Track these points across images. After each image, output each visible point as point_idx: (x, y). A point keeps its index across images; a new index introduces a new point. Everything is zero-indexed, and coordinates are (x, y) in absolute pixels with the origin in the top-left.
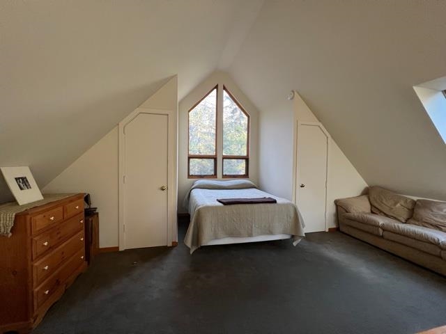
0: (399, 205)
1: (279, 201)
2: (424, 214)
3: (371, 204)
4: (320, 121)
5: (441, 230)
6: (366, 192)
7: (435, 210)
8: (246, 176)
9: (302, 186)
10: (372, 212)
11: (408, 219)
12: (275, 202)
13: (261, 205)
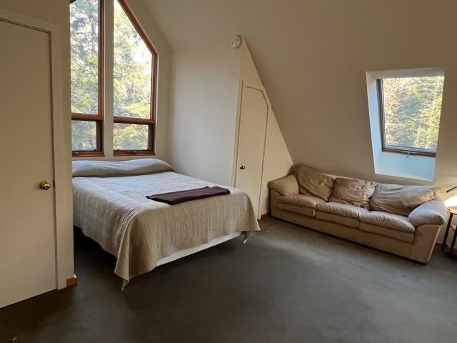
0: (323, 184)
1: (232, 191)
2: (342, 191)
3: (299, 185)
4: (263, 85)
5: (353, 204)
6: (293, 172)
7: (350, 188)
8: (150, 151)
9: (241, 168)
10: (300, 193)
11: (330, 197)
12: (227, 192)
13: (216, 198)
